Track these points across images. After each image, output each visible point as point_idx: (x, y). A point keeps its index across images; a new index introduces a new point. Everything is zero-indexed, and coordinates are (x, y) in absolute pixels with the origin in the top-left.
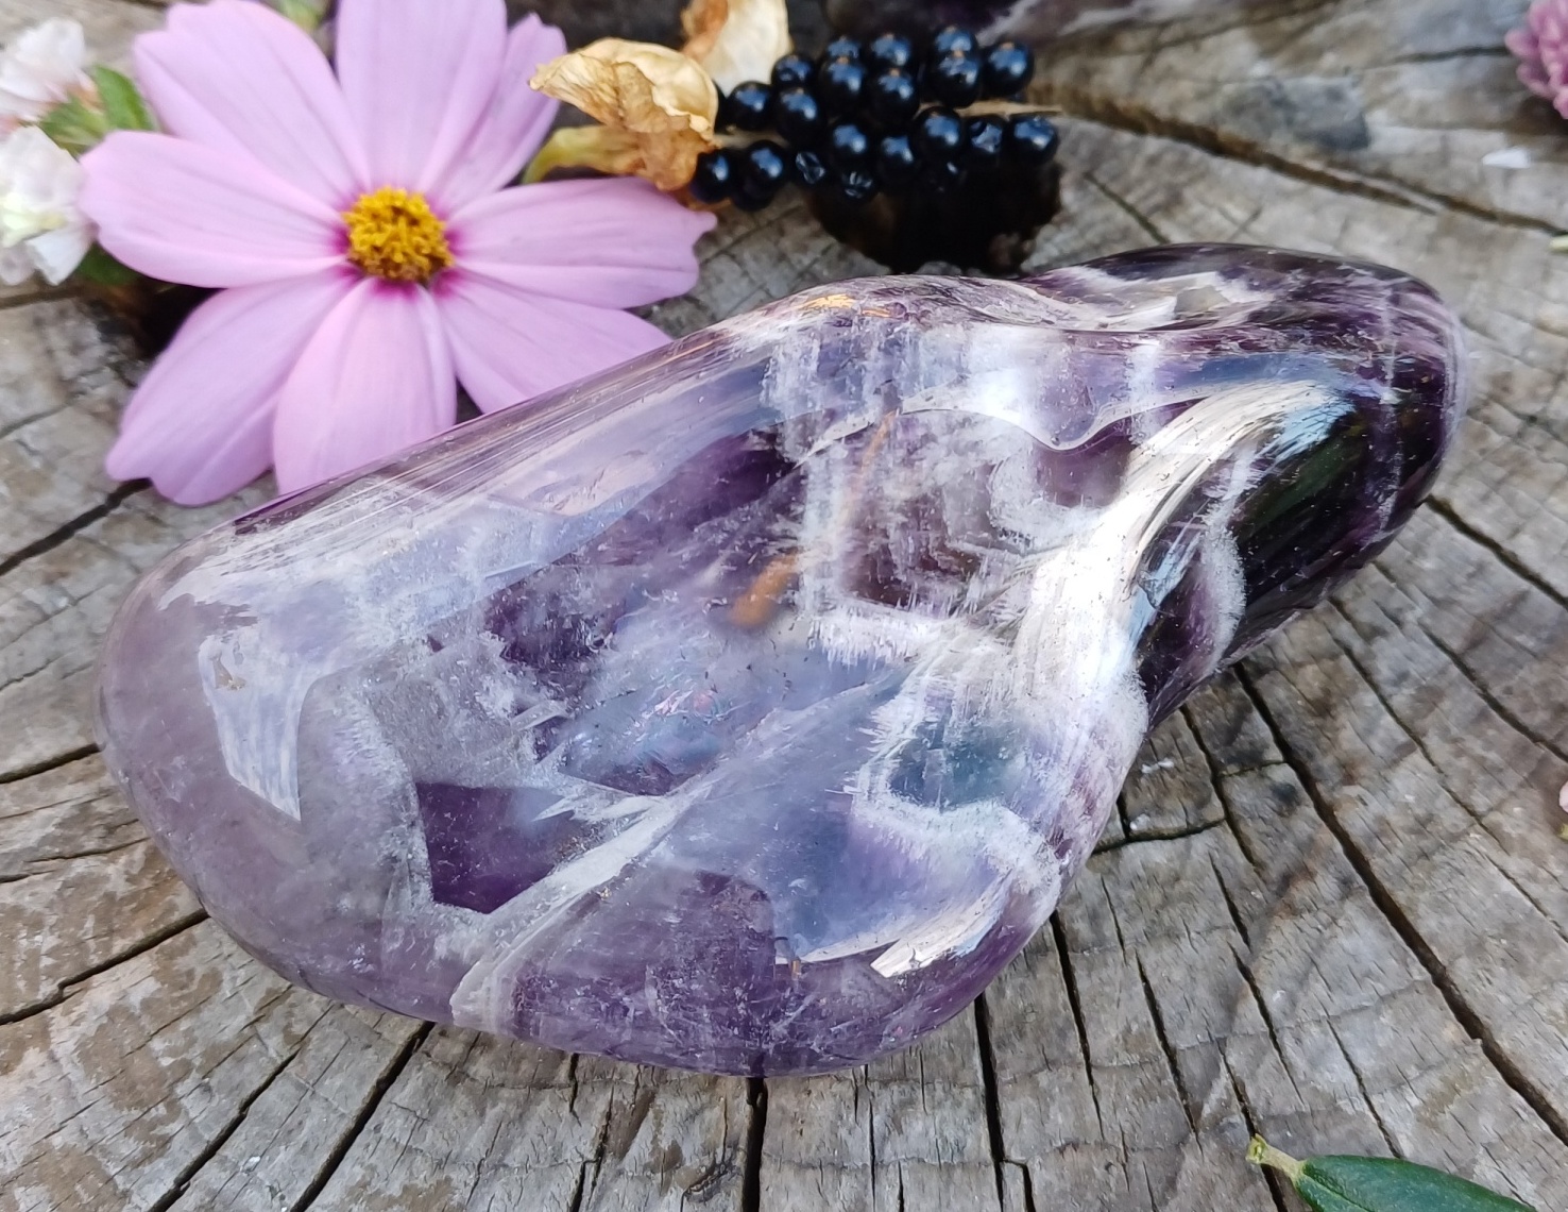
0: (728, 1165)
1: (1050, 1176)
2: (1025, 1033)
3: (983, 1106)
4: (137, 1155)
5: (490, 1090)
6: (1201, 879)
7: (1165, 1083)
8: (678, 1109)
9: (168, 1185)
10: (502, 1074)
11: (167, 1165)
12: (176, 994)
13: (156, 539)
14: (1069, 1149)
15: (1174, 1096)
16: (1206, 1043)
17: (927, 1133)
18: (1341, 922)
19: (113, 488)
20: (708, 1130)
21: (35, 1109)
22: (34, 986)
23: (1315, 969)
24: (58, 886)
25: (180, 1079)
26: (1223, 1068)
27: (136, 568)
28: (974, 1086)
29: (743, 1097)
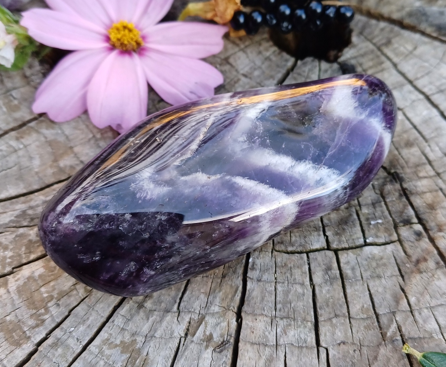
0: (228, 341)
1: (335, 353)
2: (329, 305)
3: (314, 327)
4: (34, 325)
5: (151, 311)
6: (389, 259)
7: (375, 324)
8: (212, 322)
9: (43, 335)
10: (156, 306)
11: (44, 329)
12: (50, 274)
13: (53, 128)
14: (342, 344)
15: (377, 329)
16: (388, 313)
17: (295, 336)
18: (436, 276)
20: (222, 329)
21: (2, 308)
22: (4, 267)
23: (426, 291)
24: (13, 236)
25: (49, 301)
26: (394, 321)
27: (46, 138)
28: (311, 322)
29: (234, 319)
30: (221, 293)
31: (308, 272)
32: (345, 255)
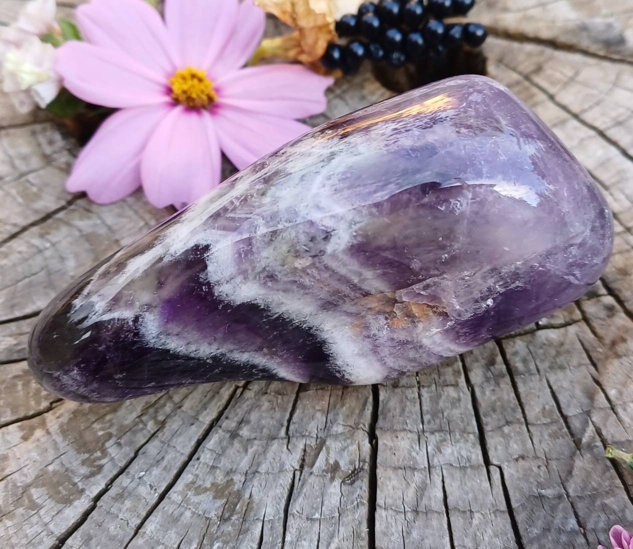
0: (362, 469)
1: (513, 471)
2: (496, 410)
3: (478, 441)
4: (88, 473)
5: (250, 441)
6: (573, 344)
7: (563, 431)
8: (337, 446)
9: (102, 486)
10: (255, 434)
11: (102, 477)
12: (104, 405)
13: (89, 218)
14: (520, 459)
15: (568, 436)
16: (580, 414)
17: (453, 453)
19: (69, 198)
20: (352, 454)
21: (40, 454)
22: (38, 403)
23: (630, 380)
25: (107, 440)
26: (590, 423)
27: (80, 231)
28: (474, 433)
29: (367, 441)
30: (344, 408)
31: (462, 371)
32: (512, 343)
